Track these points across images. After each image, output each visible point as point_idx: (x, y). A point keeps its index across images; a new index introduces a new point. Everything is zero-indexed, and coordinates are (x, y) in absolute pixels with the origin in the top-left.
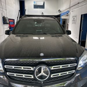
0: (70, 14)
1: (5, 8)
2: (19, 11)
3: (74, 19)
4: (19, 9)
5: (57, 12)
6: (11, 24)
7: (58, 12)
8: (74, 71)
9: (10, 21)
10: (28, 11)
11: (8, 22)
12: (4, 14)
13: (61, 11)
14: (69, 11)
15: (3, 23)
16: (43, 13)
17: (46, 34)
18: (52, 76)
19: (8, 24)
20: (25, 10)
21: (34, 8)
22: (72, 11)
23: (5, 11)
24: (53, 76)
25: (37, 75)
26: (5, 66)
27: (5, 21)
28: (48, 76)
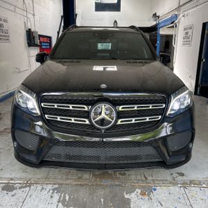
0: (179, 22)
1: (32, 9)
2: (62, 17)
3: (187, 33)
4: (62, 14)
5: (149, 20)
6: (43, 47)
7: (152, 19)
8: (160, 117)
9: (42, 39)
10: (82, 18)
11: (37, 42)
12: (29, 24)
13: (158, 17)
14: (176, 16)
15: (28, 43)
16: (115, 22)
17: (115, 59)
18: (119, 123)
19: (37, 46)
20: (76, 15)
21: (96, 10)
22: (184, 16)
23: (32, 17)
24: (121, 122)
25: (94, 119)
26: (42, 104)
27: (32, 40)
28: (113, 121)
